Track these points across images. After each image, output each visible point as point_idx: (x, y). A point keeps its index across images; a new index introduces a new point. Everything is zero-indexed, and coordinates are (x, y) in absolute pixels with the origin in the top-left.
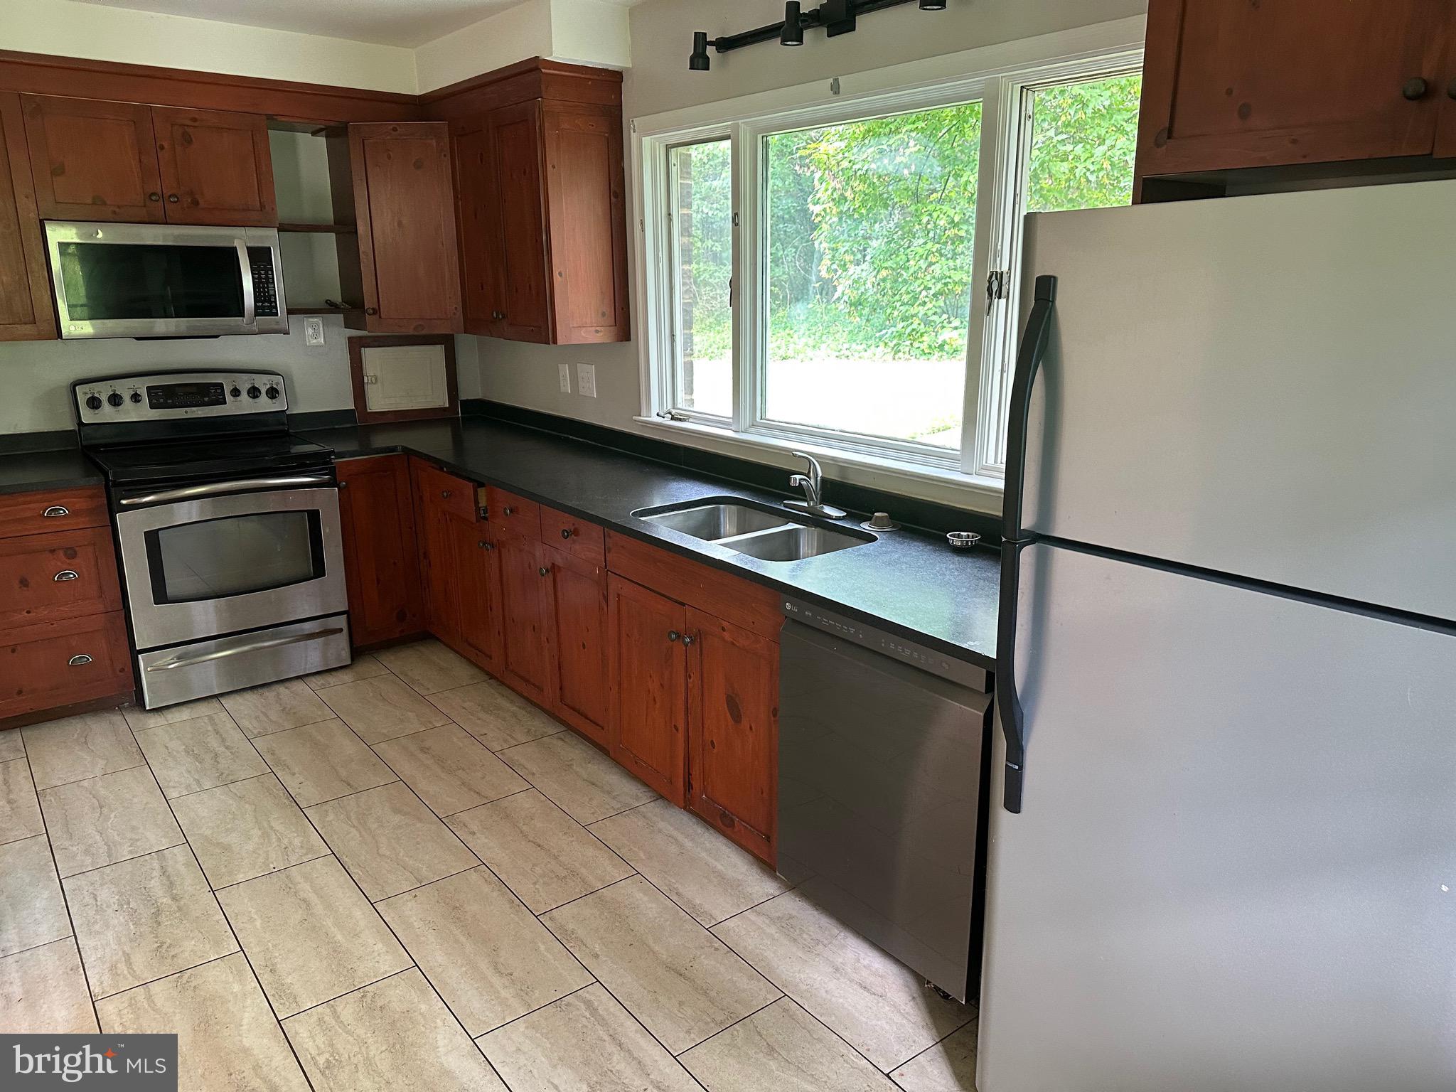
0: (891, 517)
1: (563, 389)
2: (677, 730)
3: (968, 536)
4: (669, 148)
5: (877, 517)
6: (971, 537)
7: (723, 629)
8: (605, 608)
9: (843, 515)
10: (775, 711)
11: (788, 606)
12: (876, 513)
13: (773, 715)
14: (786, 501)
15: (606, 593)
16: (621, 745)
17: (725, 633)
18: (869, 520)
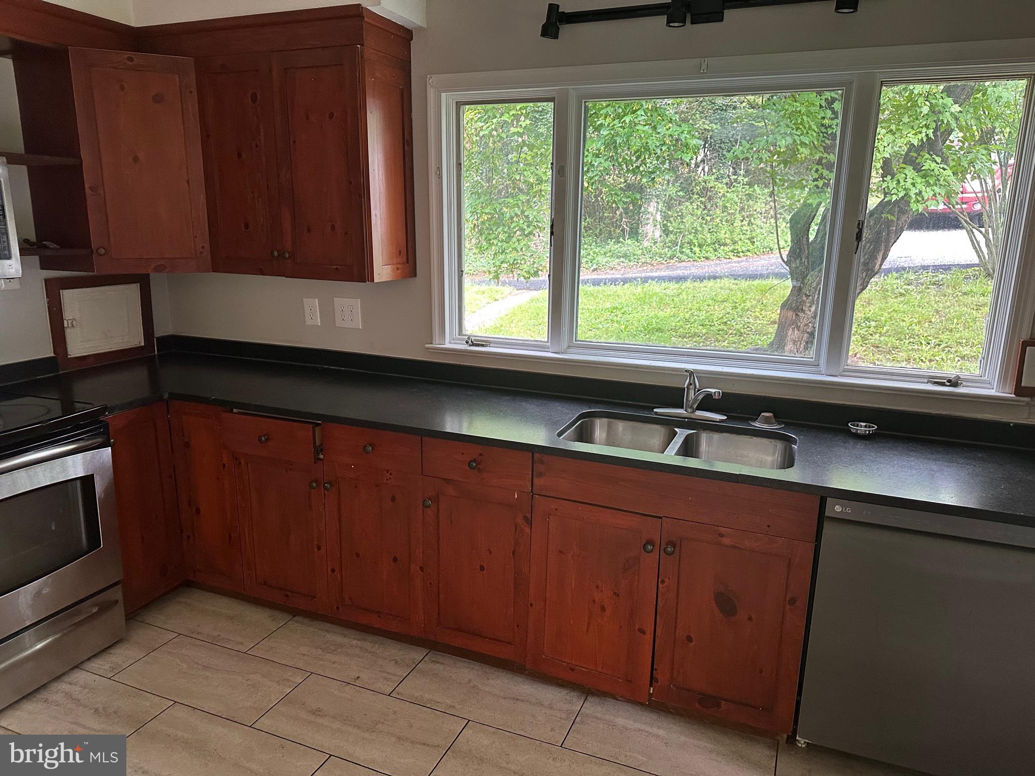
0: (776, 416)
1: (309, 322)
2: (644, 633)
3: (866, 426)
4: (459, 105)
5: (763, 416)
6: (868, 426)
7: (722, 535)
8: (527, 530)
9: (725, 418)
10: (793, 601)
11: (838, 508)
12: (762, 414)
13: (790, 604)
14: (655, 410)
15: (529, 515)
16: (544, 656)
17: (723, 538)
18: (755, 420)
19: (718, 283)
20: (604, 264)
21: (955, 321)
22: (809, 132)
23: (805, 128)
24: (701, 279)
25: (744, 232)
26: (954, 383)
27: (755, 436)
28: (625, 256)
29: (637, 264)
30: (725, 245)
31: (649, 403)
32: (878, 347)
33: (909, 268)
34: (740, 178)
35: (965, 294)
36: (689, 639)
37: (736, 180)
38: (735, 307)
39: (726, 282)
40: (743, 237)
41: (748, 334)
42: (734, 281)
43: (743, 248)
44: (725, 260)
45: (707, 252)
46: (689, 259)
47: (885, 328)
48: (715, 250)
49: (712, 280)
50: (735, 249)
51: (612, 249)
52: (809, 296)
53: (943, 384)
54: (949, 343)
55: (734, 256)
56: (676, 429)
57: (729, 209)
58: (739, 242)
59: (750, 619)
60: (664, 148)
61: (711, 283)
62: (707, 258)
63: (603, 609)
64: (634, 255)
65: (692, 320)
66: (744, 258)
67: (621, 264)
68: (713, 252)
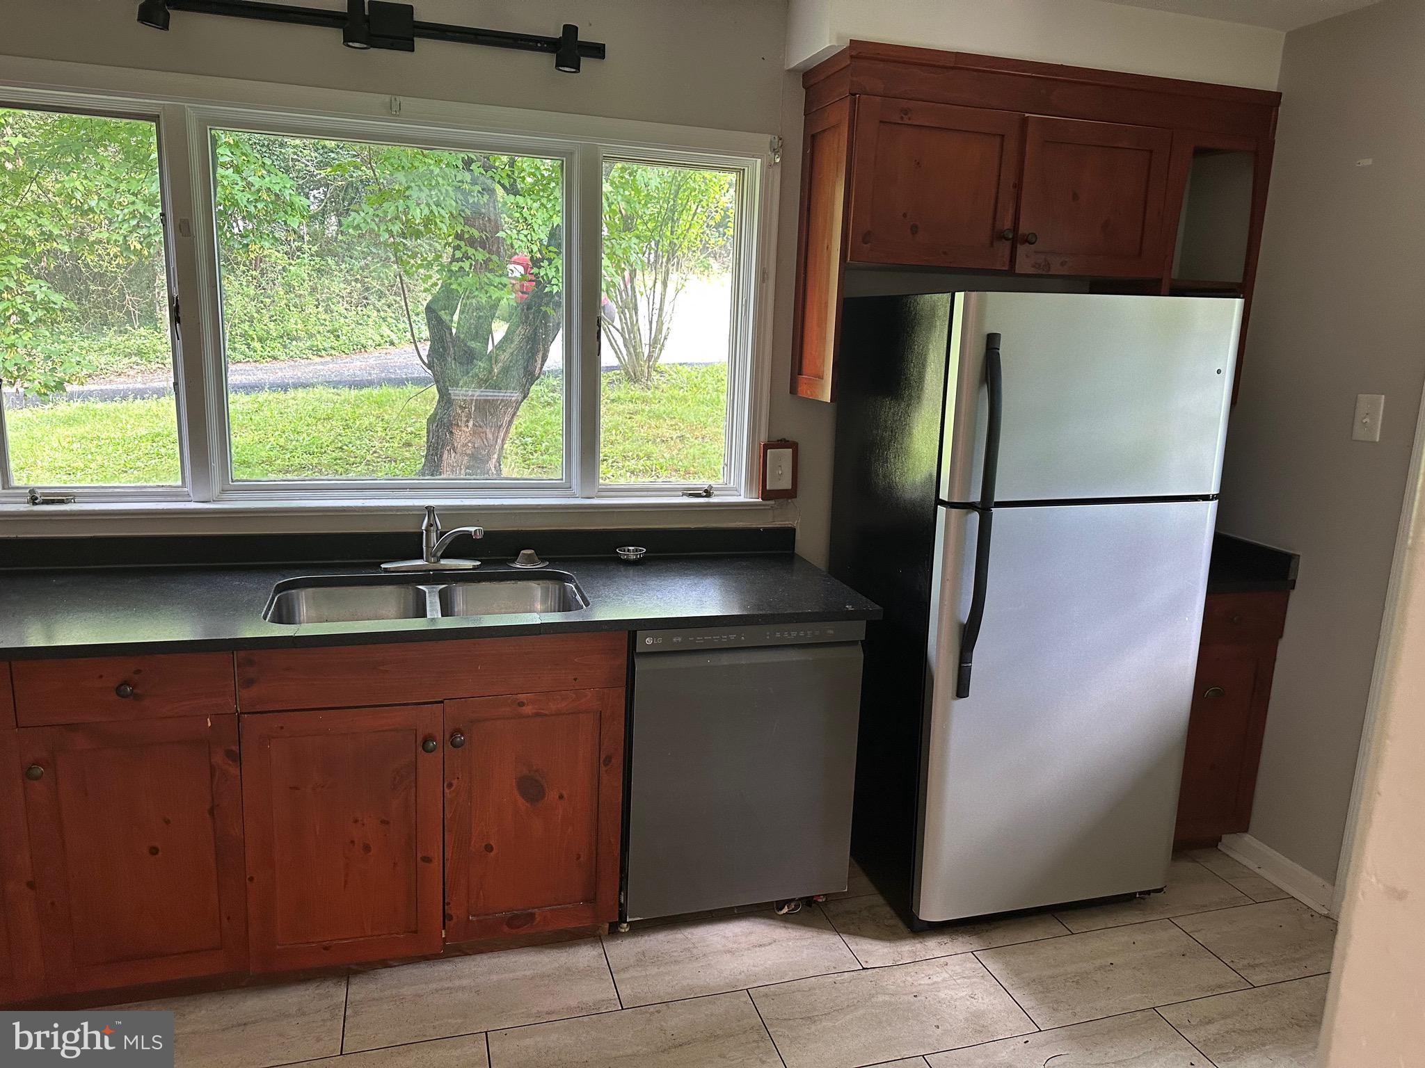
0: (538, 554)
2: (429, 861)
5: (524, 554)
6: (636, 550)
7: (521, 704)
8: (234, 770)
9: (479, 563)
10: (608, 760)
11: (649, 641)
12: (522, 552)
13: (606, 765)
14: (383, 566)
15: (235, 748)
16: (278, 947)
17: (524, 708)
18: (514, 561)
19: (311, 394)
20: (103, 366)
21: (614, 432)
22: (446, 199)
23: (442, 194)
24: (285, 388)
25: (322, 321)
26: (708, 493)
27: (520, 580)
28: (140, 353)
29: (162, 366)
30: (297, 339)
31: (368, 558)
32: (543, 467)
33: (549, 372)
34: (305, 247)
35: (613, 401)
36: (489, 848)
37: (299, 249)
38: (347, 425)
39: (319, 390)
40: (321, 329)
41: (378, 462)
42: (333, 391)
43: (324, 343)
44: (302, 361)
45: (273, 349)
46: (247, 359)
47: (544, 445)
48: (285, 347)
49: (300, 390)
50: (313, 346)
51: (114, 342)
52: (465, 408)
53: (699, 496)
54: (615, 458)
55: (314, 355)
56: (420, 587)
57: (297, 288)
58: (318, 335)
59: (561, 797)
60: (260, 206)
61: (301, 393)
62: (275, 358)
63: (367, 848)
64: (155, 351)
65: (291, 447)
66: (329, 359)
67: (135, 367)
68: (281, 350)
